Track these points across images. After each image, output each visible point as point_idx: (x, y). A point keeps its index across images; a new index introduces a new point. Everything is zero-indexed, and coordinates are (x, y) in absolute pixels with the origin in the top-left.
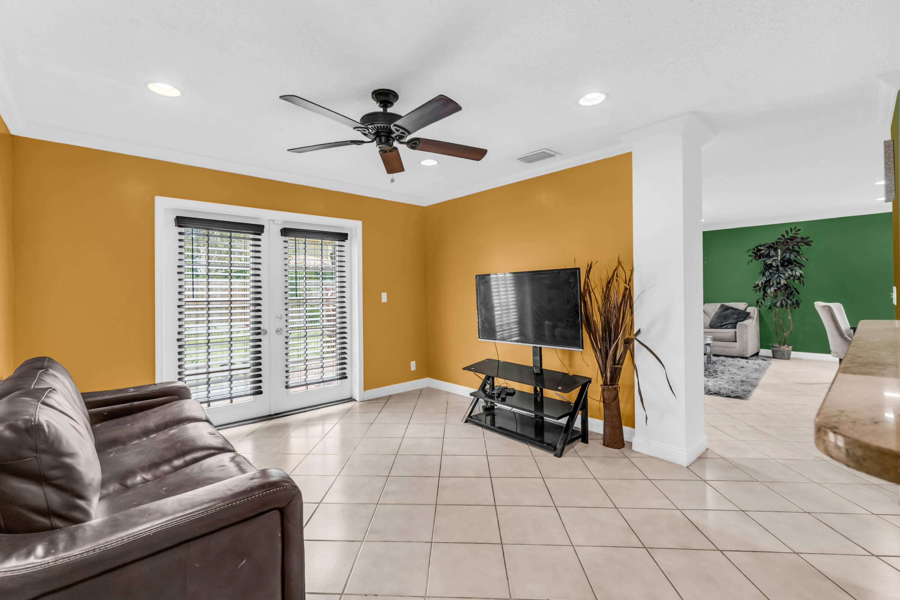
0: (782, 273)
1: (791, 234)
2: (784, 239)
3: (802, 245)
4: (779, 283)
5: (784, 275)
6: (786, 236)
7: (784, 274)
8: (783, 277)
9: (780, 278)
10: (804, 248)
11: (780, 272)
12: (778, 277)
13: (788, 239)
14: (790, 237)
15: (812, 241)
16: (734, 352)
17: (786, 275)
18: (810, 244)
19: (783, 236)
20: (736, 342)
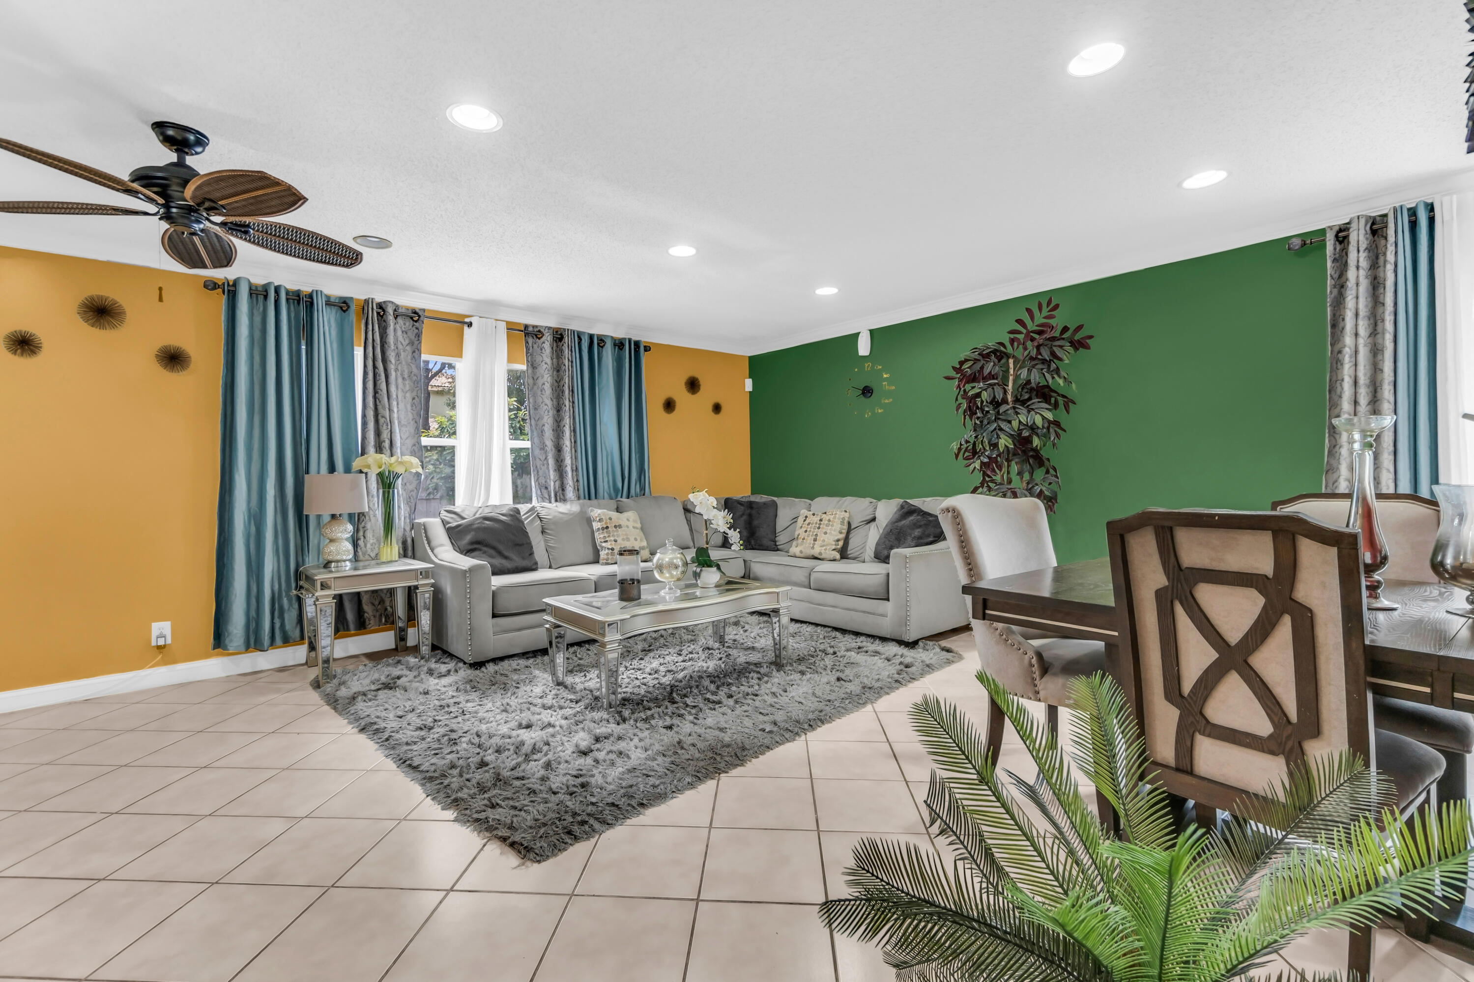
0: (1005, 420)
1: (1039, 319)
2: (1024, 331)
3: (1061, 347)
4: (995, 446)
5: (1009, 425)
6: (1031, 326)
7: (1010, 422)
8: (1007, 430)
9: (999, 433)
10: (1067, 355)
11: (1001, 417)
12: (995, 429)
13: (1033, 332)
14: (1037, 326)
15: (1091, 337)
16: (885, 626)
17: (1013, 423)
18: (1087, 343)
19: (1020, 322)
20: (888, 599)
